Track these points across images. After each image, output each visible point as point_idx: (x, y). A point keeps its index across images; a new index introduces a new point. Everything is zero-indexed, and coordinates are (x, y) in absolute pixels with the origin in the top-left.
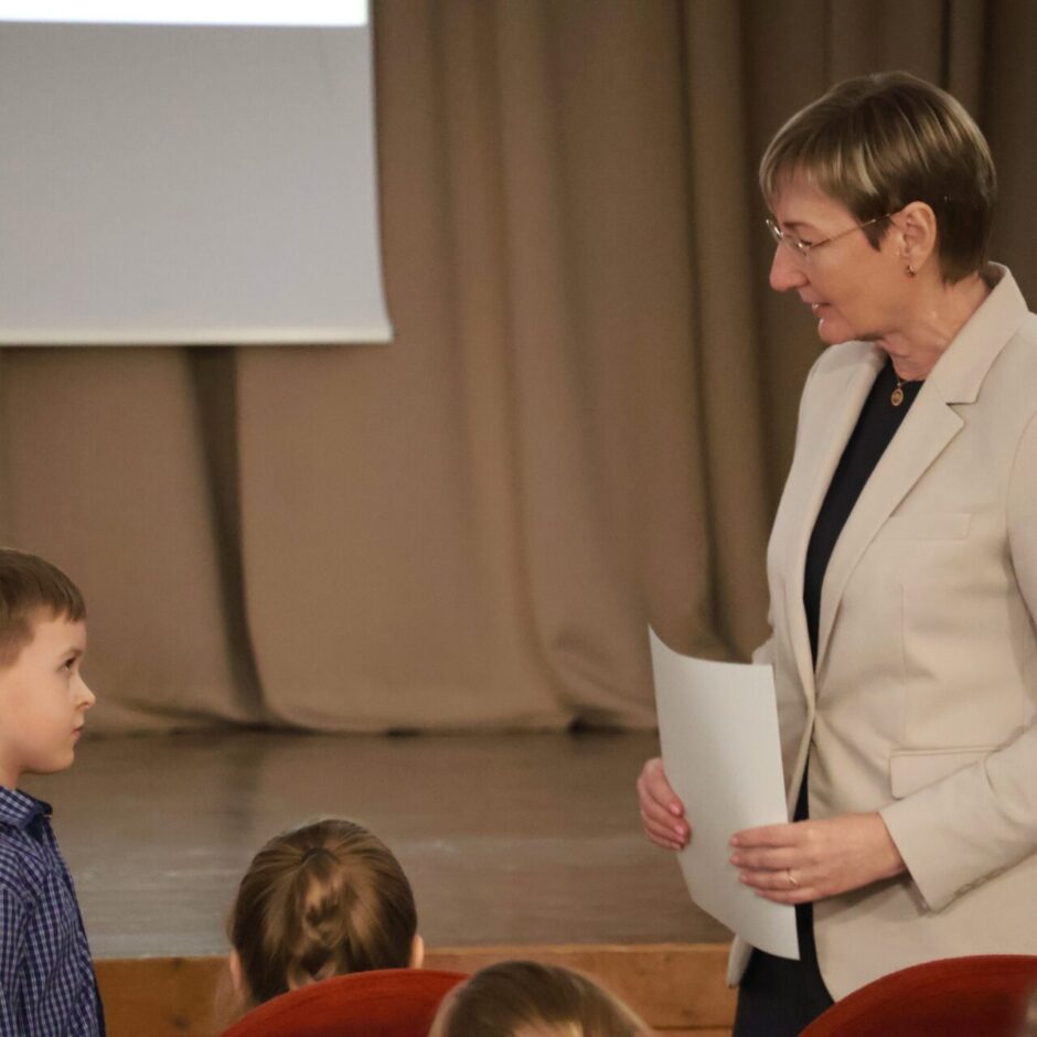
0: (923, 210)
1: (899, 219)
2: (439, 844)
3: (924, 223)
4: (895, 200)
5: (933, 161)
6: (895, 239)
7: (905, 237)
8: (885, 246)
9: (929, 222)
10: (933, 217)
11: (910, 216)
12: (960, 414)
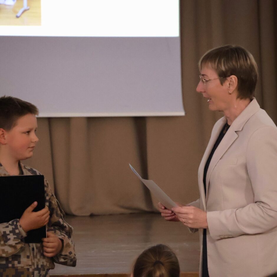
0: (234, 77)
1: (229, 79)
3: (234, 81)
4: (229, 74)
6: (227, 83)
7: (229, 84)
8: (224, 84)
9: (236, 81)
11: (231, 78)
12: (237, 134)
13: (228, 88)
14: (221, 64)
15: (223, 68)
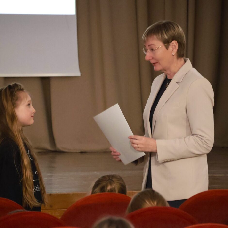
0: (175, 42)
1: (171, 44)
2: (95, 173)
3: (176, 45)
4: (171, 40)
5: (178, 34)
6: (170, 48)
7: (172, 48)
8: (169, 49)
9: (177, 45)
10: (177, 44)
11: (173, 43)
12: (178, 84)
13: (172, 51)
14: (163, 34)
15: (166, 37)
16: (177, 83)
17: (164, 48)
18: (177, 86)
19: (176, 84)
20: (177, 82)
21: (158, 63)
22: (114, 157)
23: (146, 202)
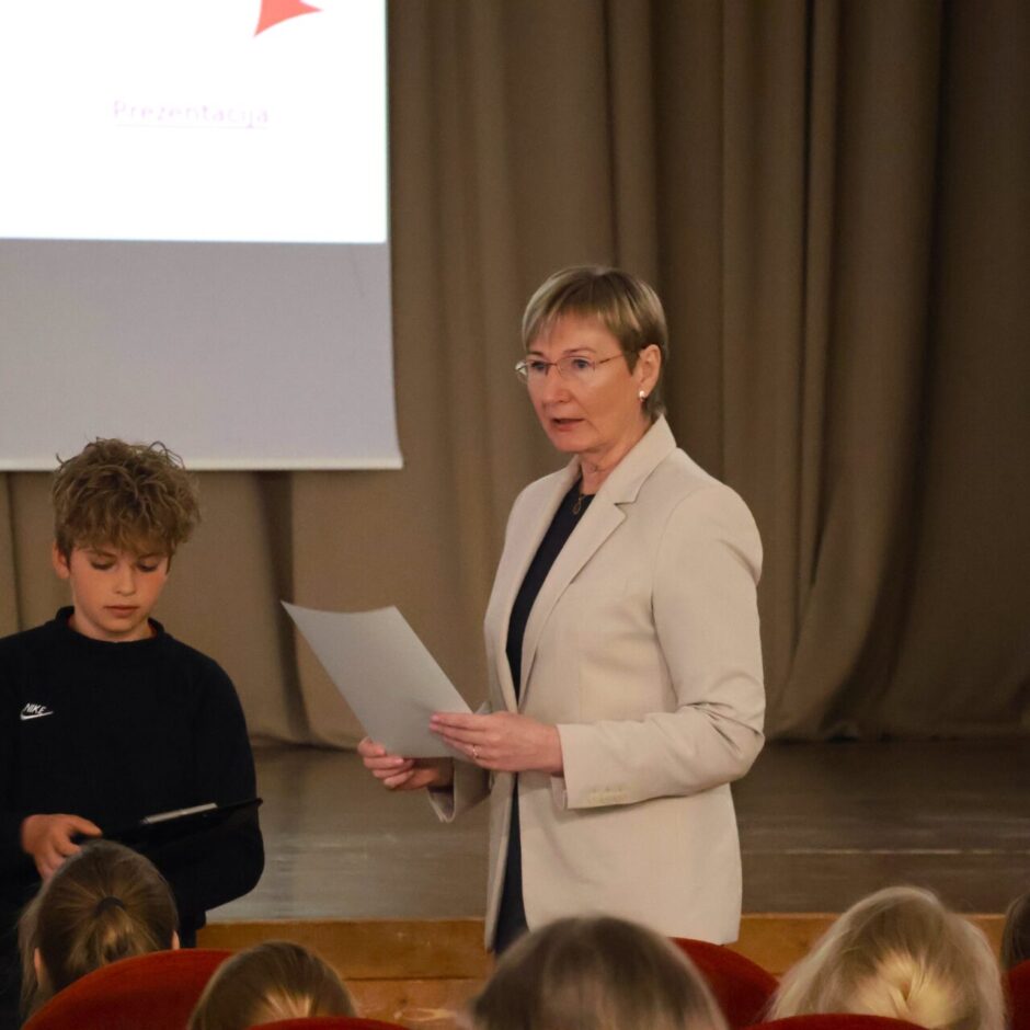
12: (624, 511)
13: (640, 383)
16: (617, 504)
17: (620, 364)
18: (619, 515)
19: (616, 508)
20: (618, 501)
21: (583, 423)
22: (377, 774)
23: (266, 1001)
